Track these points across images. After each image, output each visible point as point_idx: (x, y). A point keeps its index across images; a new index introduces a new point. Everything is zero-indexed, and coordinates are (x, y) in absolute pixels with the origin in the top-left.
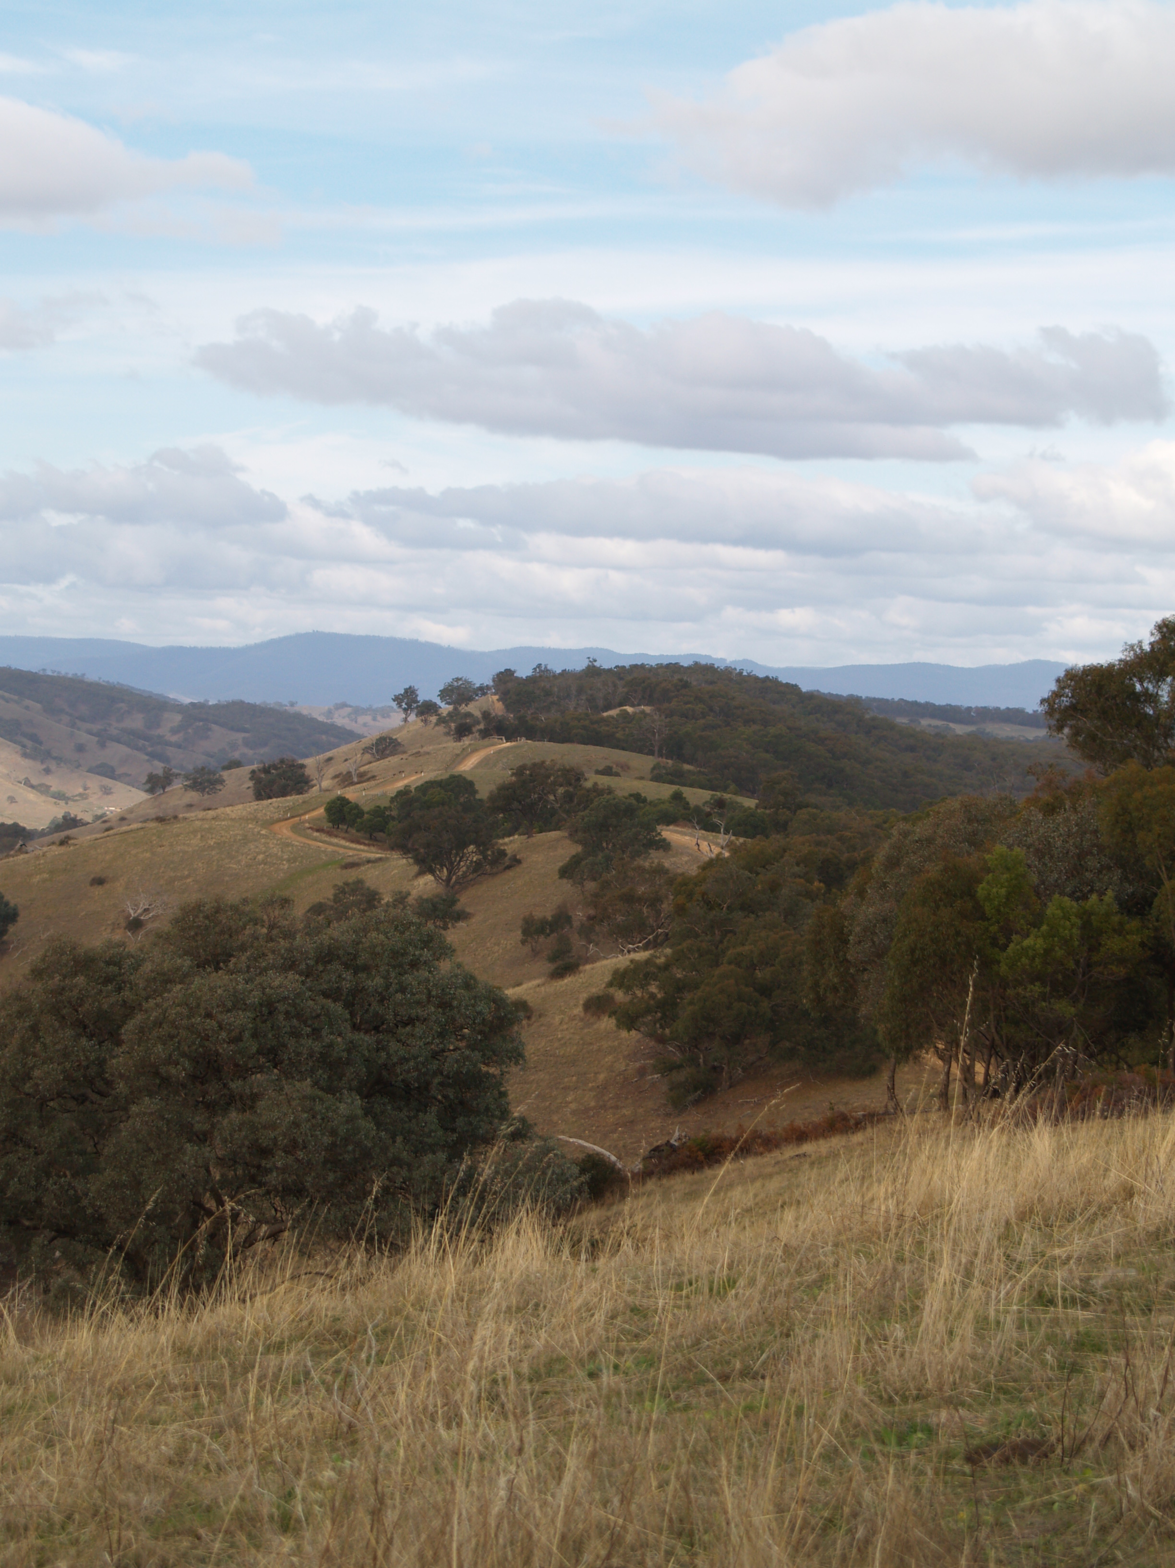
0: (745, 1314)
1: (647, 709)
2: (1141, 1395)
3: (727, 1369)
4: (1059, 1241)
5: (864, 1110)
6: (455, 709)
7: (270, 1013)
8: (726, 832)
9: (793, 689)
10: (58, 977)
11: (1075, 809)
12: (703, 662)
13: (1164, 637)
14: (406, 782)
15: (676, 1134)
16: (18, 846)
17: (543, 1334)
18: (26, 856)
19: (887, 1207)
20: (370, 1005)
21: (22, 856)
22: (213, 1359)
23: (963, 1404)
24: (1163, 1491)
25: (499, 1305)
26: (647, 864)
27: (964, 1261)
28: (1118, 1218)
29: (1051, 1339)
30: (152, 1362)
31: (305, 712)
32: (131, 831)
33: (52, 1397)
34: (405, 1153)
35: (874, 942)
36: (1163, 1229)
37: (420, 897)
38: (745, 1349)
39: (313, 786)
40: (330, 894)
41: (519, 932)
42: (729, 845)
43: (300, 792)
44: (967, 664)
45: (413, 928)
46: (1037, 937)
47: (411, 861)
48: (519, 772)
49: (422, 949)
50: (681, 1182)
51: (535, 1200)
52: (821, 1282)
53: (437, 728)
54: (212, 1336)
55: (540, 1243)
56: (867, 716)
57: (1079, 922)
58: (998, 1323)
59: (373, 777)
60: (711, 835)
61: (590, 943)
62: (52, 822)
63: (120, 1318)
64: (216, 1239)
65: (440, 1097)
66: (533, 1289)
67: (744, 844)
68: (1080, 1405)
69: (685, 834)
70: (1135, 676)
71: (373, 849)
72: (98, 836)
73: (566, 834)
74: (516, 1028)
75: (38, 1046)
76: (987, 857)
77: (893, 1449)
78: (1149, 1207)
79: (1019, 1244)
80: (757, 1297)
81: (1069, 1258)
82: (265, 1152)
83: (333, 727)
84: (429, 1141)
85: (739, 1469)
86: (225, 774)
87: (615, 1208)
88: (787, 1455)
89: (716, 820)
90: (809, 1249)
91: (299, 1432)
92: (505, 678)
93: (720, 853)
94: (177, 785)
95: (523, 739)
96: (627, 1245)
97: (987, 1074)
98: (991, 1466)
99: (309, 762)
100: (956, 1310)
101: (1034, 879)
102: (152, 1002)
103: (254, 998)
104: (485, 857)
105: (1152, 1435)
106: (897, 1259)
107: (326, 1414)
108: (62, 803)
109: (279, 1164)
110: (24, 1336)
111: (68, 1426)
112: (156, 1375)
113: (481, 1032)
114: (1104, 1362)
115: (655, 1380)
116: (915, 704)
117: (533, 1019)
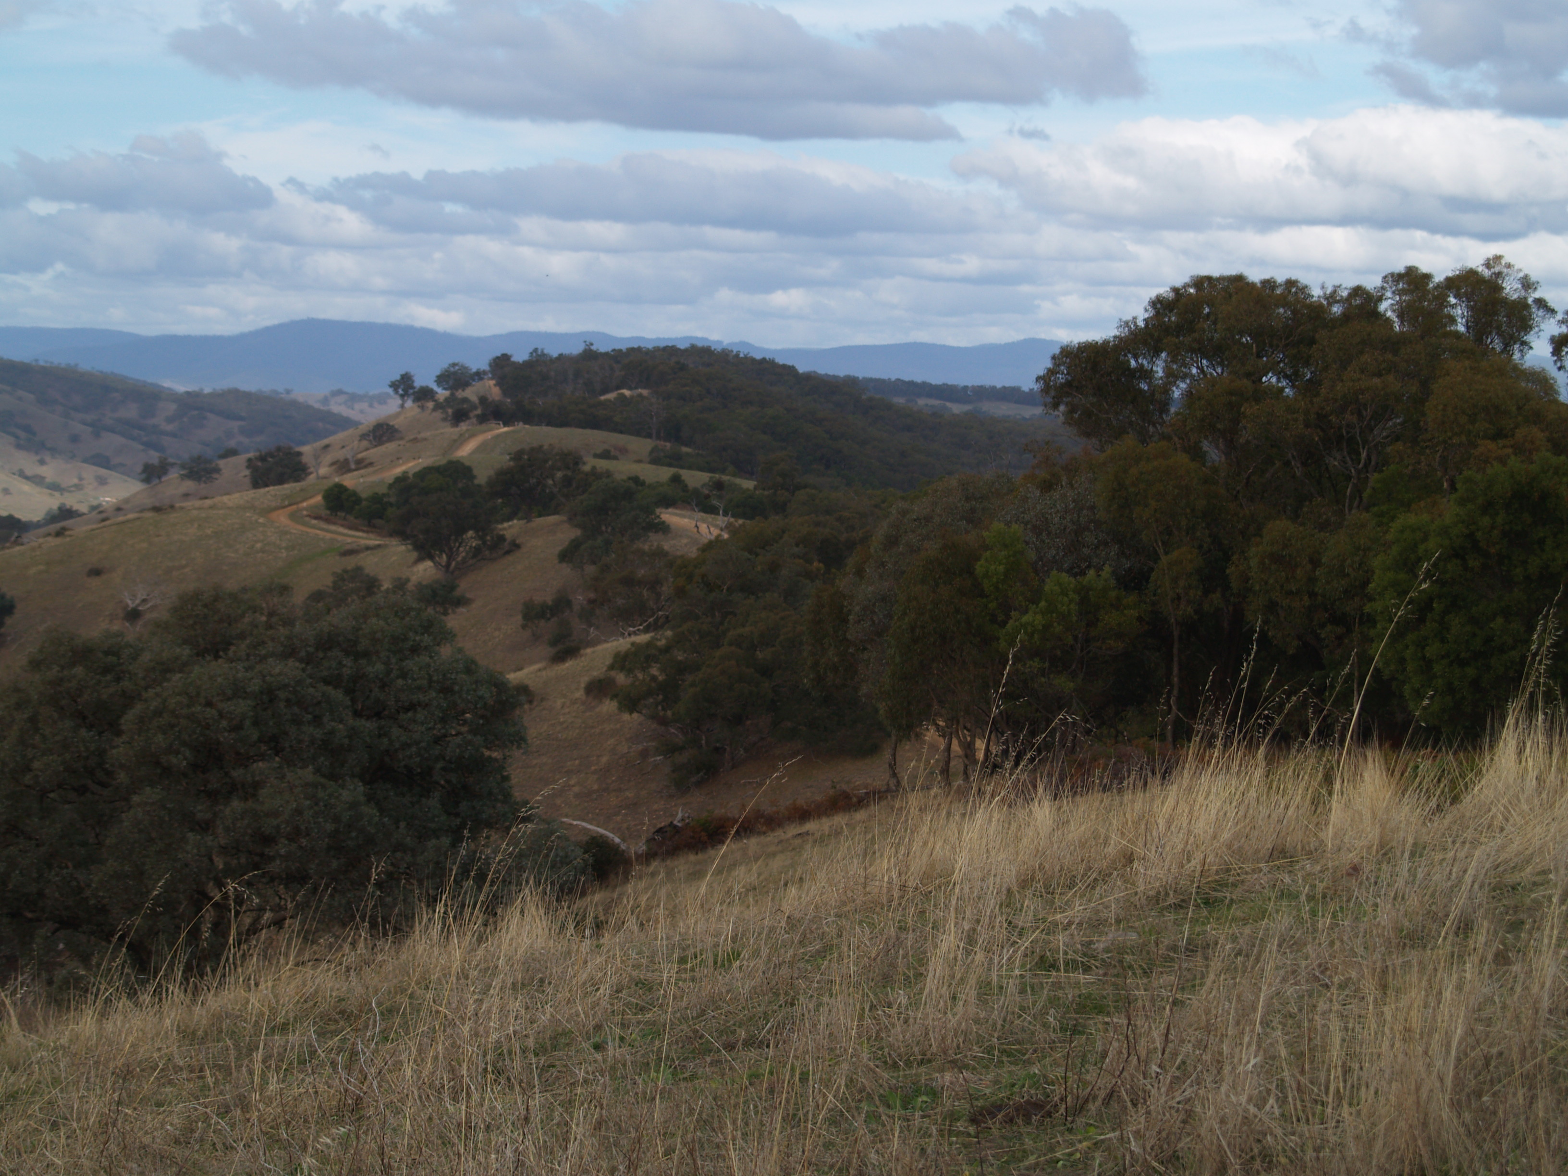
0: (749, 984)
1: (645, 392)
2: (1143, 1054)
3: (732, 1039)
4: (1060, 908)
5: (866, 787)
6: (452, 394)
7: (271, 701)
8: (725, 514)
9: (790, 370)
10: (56, 668)
11: (1072, 486)
12: (700, 344)
13: (1158, 313)
14: (403, 468)
15: (679, 815)
16: (13, 539)
17: (548, 1009)
18: (22, 548)
19: (890, 878)
20: (371, 691)
21: (18, 548)
22: (218, 1041)
23: (966, 1067)
24: (1165, 1146)
25: (503, 982)
26: (646, 547)
27: (966, 928)
28: (1119, 883)
29: (1053, 1001)
30: (157, 1045)
31: (301, 399)
32: (128, 521)
33: (56, 1081)
34: (409, 839)
35: (873, 622)
36: (1163, 893)
37: (420, 583)
38: (750, 1019)
39: (310, 473)
40: (329, 581)
41: (520, 617)
42: (728, 527)
43: (297, 480)
44: (963, 343)
45: (413, 614)
46: (1035, 613)
47: (410, 547)
48: (517, 456)
49: (423, 634)
50: (683, 863)
51: (538, 883)
52: (825, 951)
53: (435, 414)
54: (217, 1018)
55: (544, 923)
56: (864, 397)
57: (1077, 598)
58: (1001, 987)
59: (371, 464)
60: (710, 517)
61: (590, 626)
62: (48, 513)
63: (124, 1003)
64: (220, 928)
65: (442, 782)
66: (538, 966)
67: (743, 525)
68: (1083, 1066)
69: (684, 516)
70: (1129, 352)
71: (371, 536)
72: (94, 526)
73: (565, 518)
74: (517, 712)
75: (37, 738)
76: (985, 534)
77: (898, 1112)
78: (1149, 872)
79: (1021, 910)
80: (762, 968)
81: (1070, 924)
82: (268, 840)
83: (329, 414)
84: (433, 826)
85: (745, 1135)
86: (222, 463)
87: (618, 890)
88: (792, 1119)
89: (715, 502)
90: (812, 921)
91: (306, 1110)
92: (501, 363)
93: (719, 536)
94: (173, 475)
95: (521, 424)
96: (632, 923)
97: (987, 750)
98: (995, 1126)
99: (306, 449)
100: (958, 976)
101: (1032, 555)
102: (151, 692)
103: (255, 686)
104: (484, 543)
105: (1154, 1092)
106: (900, 928)
107: (332, 1091)
108: (57, 494)
109: (282, 852)
110: (27, 1023)
111: (73, 1108)
112: (160, 1058)
113: (482, 717)
114: (1107, 1023)
115: (660, 1050)
116: (912, 384)
117: (535, 703)
